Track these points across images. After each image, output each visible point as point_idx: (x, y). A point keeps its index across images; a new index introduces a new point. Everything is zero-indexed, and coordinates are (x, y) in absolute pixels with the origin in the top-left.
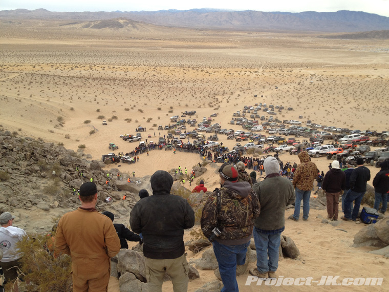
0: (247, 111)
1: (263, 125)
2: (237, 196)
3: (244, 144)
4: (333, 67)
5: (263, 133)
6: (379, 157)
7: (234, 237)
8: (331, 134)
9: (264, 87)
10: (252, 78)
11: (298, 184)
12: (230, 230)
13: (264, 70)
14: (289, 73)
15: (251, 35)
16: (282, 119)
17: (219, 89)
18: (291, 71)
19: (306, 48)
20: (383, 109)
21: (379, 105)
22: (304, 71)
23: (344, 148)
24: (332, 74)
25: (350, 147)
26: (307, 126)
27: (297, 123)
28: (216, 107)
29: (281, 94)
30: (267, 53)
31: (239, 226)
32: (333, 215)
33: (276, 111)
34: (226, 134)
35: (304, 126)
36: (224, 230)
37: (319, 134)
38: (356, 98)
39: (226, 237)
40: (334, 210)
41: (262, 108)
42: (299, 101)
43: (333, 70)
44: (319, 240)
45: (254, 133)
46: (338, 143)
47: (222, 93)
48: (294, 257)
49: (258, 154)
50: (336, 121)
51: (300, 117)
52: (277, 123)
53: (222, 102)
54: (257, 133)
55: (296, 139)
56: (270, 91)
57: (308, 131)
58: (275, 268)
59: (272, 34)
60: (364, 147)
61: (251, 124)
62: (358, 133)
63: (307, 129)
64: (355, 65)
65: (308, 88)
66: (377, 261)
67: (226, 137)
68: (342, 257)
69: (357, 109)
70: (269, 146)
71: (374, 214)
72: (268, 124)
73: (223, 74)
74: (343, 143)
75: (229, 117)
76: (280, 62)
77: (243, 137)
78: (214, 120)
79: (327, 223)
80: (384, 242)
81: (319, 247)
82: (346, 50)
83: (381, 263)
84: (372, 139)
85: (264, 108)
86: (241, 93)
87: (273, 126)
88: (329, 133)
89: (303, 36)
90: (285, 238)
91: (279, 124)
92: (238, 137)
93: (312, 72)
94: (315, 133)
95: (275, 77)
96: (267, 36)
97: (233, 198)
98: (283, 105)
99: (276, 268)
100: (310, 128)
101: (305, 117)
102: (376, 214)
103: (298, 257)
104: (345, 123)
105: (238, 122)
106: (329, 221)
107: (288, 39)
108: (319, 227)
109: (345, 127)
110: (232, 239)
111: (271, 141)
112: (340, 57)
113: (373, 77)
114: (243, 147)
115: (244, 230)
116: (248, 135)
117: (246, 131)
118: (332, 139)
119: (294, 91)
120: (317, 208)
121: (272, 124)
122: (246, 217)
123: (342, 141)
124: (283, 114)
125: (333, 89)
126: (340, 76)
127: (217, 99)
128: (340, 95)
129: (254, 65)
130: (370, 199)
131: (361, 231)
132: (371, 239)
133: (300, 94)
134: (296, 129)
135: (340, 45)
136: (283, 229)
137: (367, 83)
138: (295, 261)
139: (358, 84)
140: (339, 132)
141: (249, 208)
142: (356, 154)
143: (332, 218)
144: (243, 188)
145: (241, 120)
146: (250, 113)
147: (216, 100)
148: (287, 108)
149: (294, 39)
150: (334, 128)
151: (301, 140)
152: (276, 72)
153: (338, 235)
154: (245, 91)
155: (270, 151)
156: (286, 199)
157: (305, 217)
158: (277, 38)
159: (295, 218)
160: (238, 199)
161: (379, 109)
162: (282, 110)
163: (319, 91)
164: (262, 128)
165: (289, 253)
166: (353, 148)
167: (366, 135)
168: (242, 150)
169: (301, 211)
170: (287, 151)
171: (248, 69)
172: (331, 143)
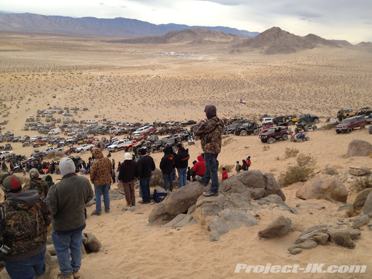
0: (41, 115)
1: (60, 128)
2: (23, 206)
3: (42, 149)
4: (118, 68)
5: (61, 136)
6: (166, 143)
7: (26, 250)
8: (126, 129)
9: (56, 90)
10: (42, 81)
11: (96, 180)
12: (21, 243)
13: (53, 72)
14: (79, 75)
15: (34, 38)
16: (79, 120)
17: (5, 94)
18: (80, 74)
19: (91, 51)
20: (164, 103)
21: (161, 100)
22: (94, 73)
23: (138, 140)
24: (119, 75)
25: (142, 138)
26: (104, 124)
27: (93, 122)
28: (5, 114)
29: (74, 96)
30: (54, 56)
31: (30, 237)
32: (131, 201)
33: (72, 112)
34: (20, 141)
35: (101, 125)
36: (14, 245)
37: (115, 130)
38: (142, 95)
39: (17, 251)
40: (131, 197)
41: (57, 111)
42: (93, 102)
43: (119, 72)
44: (120, 228)
45: (52, 136)
46: (132, 136)
47: (10, 98)
48: (96, 251)
49: (58, 157)
50: (128, 117)
51: (96, 117)
52: (75, 124)
53: (11, 108)
54: (55, 136)
55: (95, 137)
56: (63, 94)
57: (105, 128)
58: (78, 267)
59: (56, 37)
60: (154, 136)
61: (48, 128)
62: (147, 125)
63: (103, 127)
64: (137, 67)
65: (99, 89)
66: (168, 233)
67: (21, 144)
68: (140, 237)
69: (144, 105)
70: (69, 148)
71: (164, 193)
72: (65, 126)
73: (8, 79)
74: (136, 136)
75: (22, 123)
76: (69, 65)
77: (41, 142)
78: (4, 128)
79: (127, 210)
80: (172, 215)
81: (120, 234)
82: (128, 53)
83: (170, 234)
84: (159, 129)
85: (59, 111)
86: (32, 98)
87: (71, 128)
88: (124, 128)
89: (87, 41)
90: (86, 235)
91: (76, 125)
92: (35, 143)
93: (100, 74)
94: (112, 130)
95: (65, 79)
96: (51, 39)
97: (18, 209)
98: (78, 107)
99: (80, 267)
100: (106, 126)
101: (101, 116)
102: (165, 192)
103: (101, 249)
104: (136, 118)
105: (33, 127)
106: (128, 208)
107: (73, 42)
108: (119, 216)
109: (136, 121)
110: (25, 252)
111: (70, 142)
112: (123, 60)
113: (153, 77)
114: (42, 153)
115: (37, 240)
116: (45, 139)
117: (43, 136)
118: (126, 133)
119: (86, 92)
120: (117, 198)
121: (70, 125)
122: (37, 226)
123: (135, 134)
124: (79, 115)
125: (121, 89)
126: (126, 77)
127: (5, 105)
128: (129, 93)
129: (42, 68)
130: (160, 181)
131: (153, 211)
132: (162, 215)
133: (93, 95)
134: (94, 128)
135: (122, 49)
136: (84, 226)
137: (149, 82)
138: (98, 253)
139: (141, 83)
140: (132, 126)
141: (39, 216)
142: (148, 144)
143: (131, 205)
144: (29, 197)
145: (36, 125)
146: (44, 116)
147: (3, 106)
148: (82, 109)
149: (79, 43)
150: (128, 123)
151: (100, 137)
152: (66, 75)
153: (136, 219)
154: (36, 95)
155: (71, 153)
156: (84, 197)
157: (107, 209)
158: (62, 42)
159: (97, 213)
160: (24, 210)
161: (161, 103)
162: (78, 111)
163: (109, 91)
164: (60, 131)
165: (92, 248)
166: (145, 139)
167: (154, 127)
168: (41, 156)
169: (103, 204)
170: (88, 150)
171: (36, 73)
172: (126, 137)
